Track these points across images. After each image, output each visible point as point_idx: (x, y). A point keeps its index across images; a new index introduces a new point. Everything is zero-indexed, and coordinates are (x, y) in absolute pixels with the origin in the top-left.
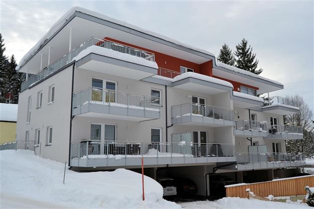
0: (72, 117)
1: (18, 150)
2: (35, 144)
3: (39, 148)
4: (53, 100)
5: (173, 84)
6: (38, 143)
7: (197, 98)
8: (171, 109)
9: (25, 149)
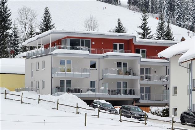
0: (52, 78)
1: (29, 91)
2: (37, 88)
3: (39, 90)
4: (44, 68)
5: (104, 57)
6: (38, 88)
7: (121, 63)
8: (103, 70)
9: (31, 90)
